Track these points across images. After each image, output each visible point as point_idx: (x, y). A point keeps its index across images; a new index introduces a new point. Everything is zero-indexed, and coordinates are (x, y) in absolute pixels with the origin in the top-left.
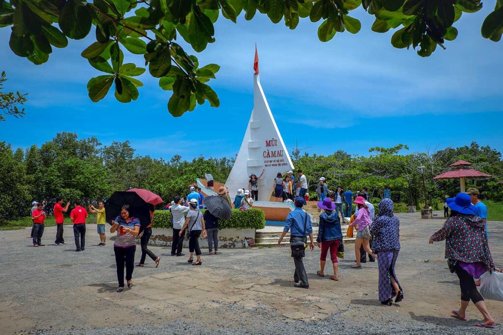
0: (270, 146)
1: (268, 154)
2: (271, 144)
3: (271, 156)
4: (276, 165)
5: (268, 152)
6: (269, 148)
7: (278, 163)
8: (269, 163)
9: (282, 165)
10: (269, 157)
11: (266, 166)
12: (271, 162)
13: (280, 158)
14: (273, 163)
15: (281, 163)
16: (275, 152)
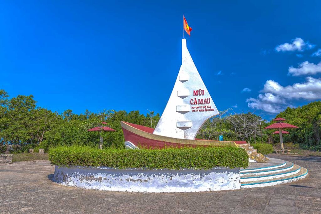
0: (197, 95)
1: (196, 101)
2: (198, 94)
3: (198, 103)
4: (203, 110)
5: (196, 100)
6: (196, 97)
7: (204, 109)
8: (196, 109)
9: (209, 110)
10: (197, 104)
11: (193, 111)
12: (198, 108)
13: (207, 105)
14: (200, 109)
15: (208, 109)
16: (202, 100)
